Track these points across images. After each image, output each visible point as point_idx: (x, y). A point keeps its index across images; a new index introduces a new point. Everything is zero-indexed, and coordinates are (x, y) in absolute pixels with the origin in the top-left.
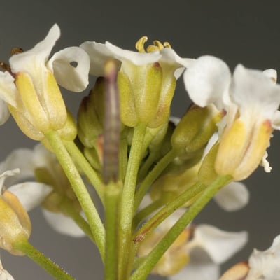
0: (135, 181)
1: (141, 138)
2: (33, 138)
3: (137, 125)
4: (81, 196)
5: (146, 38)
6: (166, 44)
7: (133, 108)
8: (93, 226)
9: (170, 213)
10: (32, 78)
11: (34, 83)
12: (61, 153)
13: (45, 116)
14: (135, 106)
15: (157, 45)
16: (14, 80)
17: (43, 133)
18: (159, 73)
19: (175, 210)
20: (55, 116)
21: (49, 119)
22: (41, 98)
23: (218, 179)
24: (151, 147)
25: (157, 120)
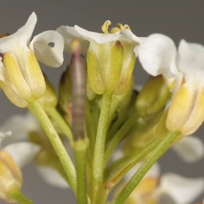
0: (104, 139)
1: (108, 104)
2: (19, 106)
3: (105, 93)
4: (60, 152)
5: (109, 22)
6: (126, 26)
7: (100, 79)
8: (70, 176)
9: (134, 164)
10: (17, 57)
11: (18, 61)
12: (42, 118)
13: (28, 88)
14: (102, 78)
15: (119, 27)
16: (2, 59)
17: (27, 101)
18: (120, 50)
19: (138, 161)
20: (36, 87)
21: (31, 89)
22: (24, 73)
23: (169, 135)
24: (119, 111)
25: (121, 89)
